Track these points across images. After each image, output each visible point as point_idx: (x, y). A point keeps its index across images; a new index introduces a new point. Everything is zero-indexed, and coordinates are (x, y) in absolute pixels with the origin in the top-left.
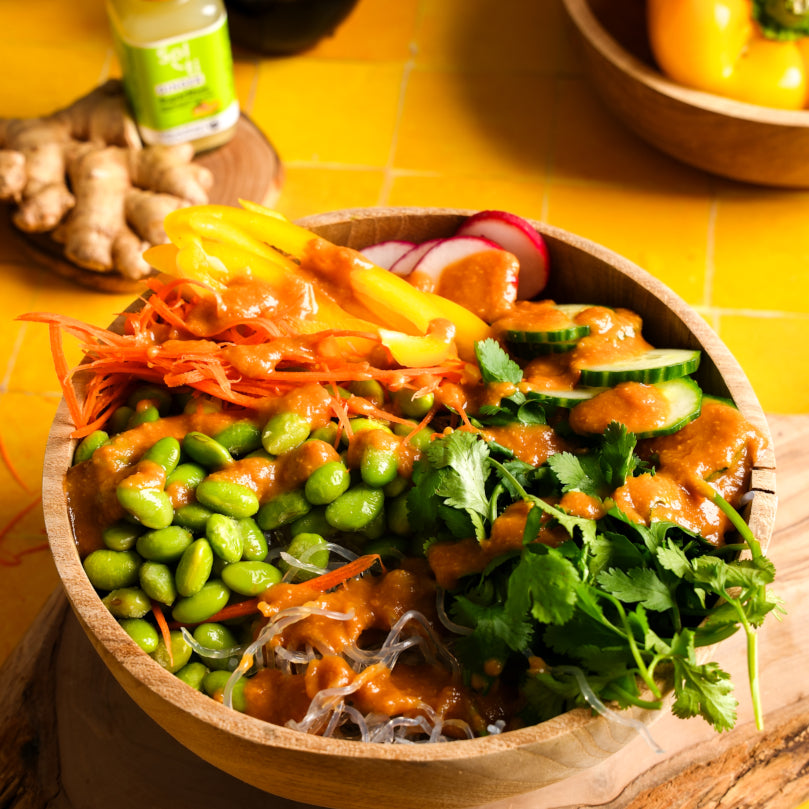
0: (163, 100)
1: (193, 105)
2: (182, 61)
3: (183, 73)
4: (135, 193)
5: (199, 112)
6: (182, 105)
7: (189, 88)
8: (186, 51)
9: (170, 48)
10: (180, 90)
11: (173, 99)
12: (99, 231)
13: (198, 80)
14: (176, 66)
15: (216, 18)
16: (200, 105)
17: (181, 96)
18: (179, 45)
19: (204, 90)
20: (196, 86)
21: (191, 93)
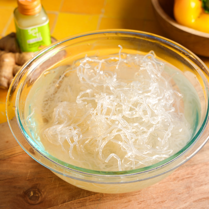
0: (29, 45)
1: (38, 46)
2: (35, 33)
3: (36, 37)
4: (16, 66)
5: (40, 48)
6: (35, 46)
7: (37, 41)
8: (37, 30)
9: (32, 29)
10: (35, 42)
11: (32, 44)
12: (5, 77)
13: (40, 39)
14: (34, 35)
15: (46, 21)
16: (40, 46)
17: (35, 44)
18: (35, 29)
19: (42, 42)
20: (39, 41)
21: (38, 43)
